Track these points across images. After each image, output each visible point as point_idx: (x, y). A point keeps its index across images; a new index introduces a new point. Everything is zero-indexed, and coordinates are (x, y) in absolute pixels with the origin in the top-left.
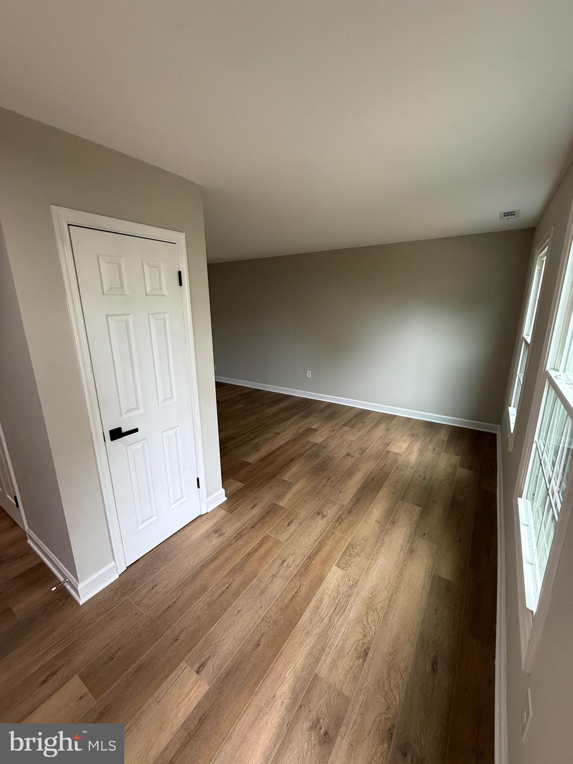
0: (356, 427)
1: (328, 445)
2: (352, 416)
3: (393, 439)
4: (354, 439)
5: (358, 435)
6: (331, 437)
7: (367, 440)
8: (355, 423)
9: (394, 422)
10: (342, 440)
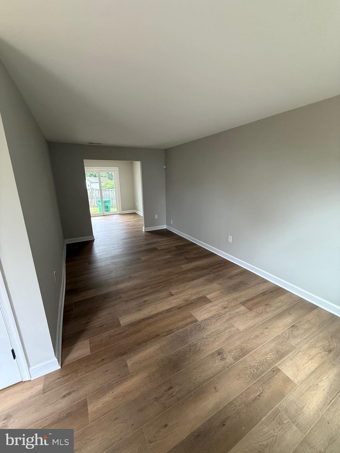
0: (255, 310)
1: (208, 327)
2: (259, 293)
3: (293, 348)
4: (242, 327)
5: (250, 323)
6: (218, 316)
7: (257, 336)
8: (257, 304)
9: (310, 316)
10: (226, 325)
